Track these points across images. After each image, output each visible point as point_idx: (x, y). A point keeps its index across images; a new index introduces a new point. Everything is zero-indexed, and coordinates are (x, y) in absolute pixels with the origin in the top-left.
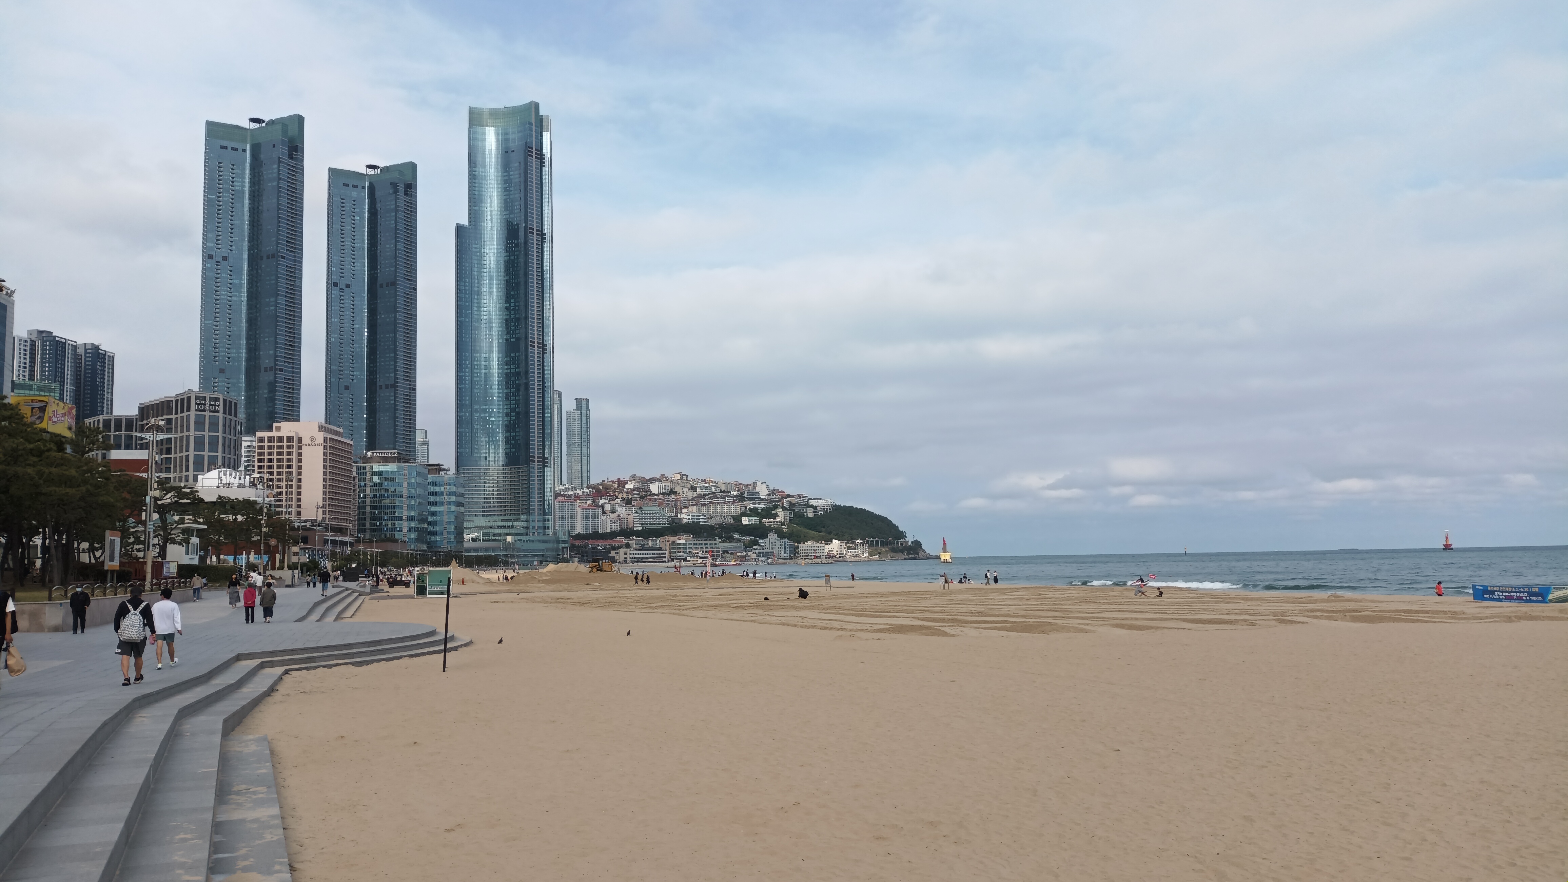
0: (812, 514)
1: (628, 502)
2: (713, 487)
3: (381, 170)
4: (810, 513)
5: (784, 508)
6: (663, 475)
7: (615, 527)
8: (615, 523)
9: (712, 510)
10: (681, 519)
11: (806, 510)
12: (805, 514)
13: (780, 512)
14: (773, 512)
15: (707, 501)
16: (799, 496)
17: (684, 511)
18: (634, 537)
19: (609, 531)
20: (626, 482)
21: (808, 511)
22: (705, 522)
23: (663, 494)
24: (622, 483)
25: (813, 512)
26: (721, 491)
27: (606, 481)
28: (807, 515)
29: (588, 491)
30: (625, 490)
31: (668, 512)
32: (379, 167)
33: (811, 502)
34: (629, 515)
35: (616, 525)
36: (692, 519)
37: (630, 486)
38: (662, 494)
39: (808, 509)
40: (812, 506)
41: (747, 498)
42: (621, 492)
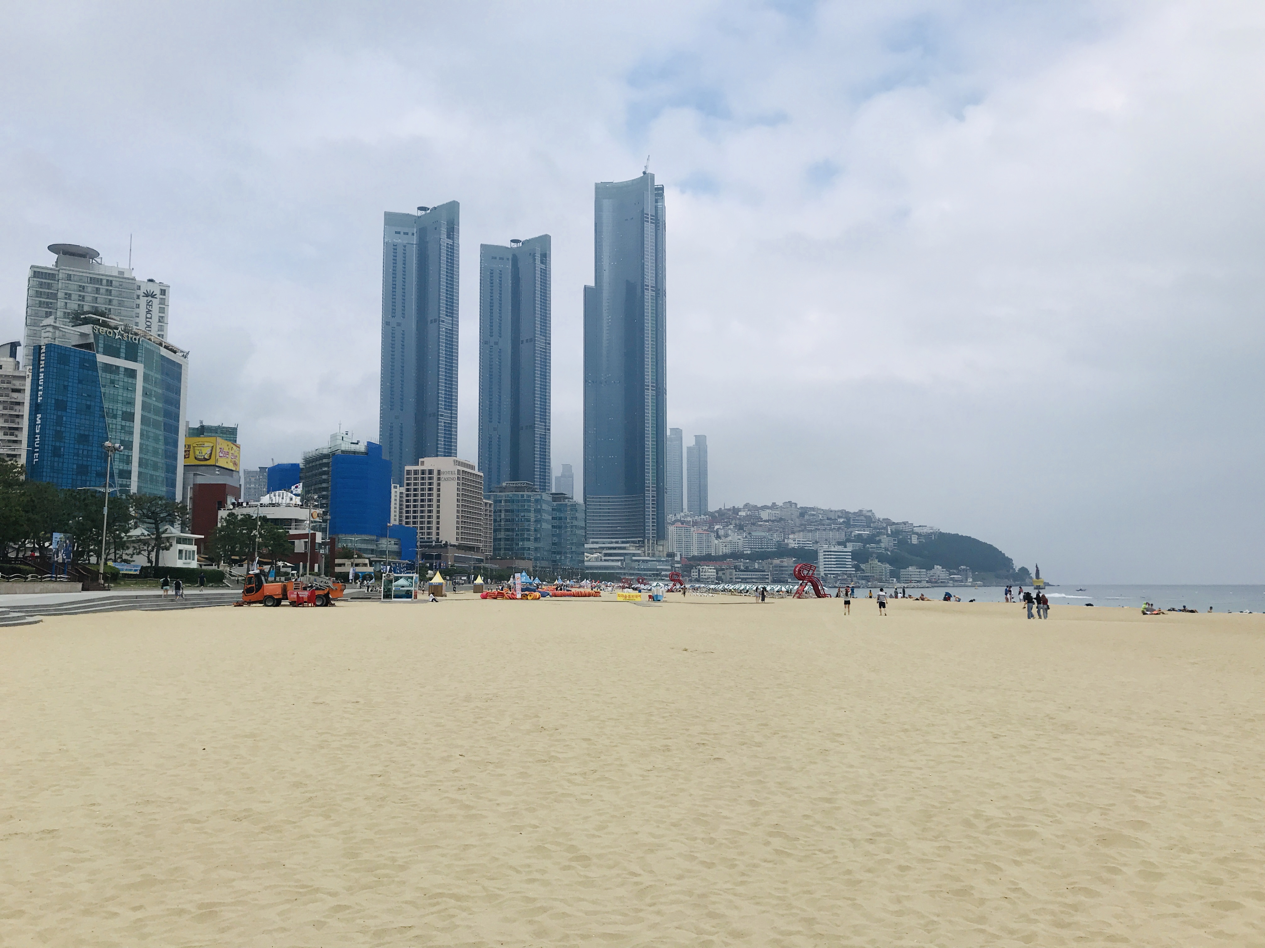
0: (916, 540)
1: (740, 528)
2: (820, 515)
3: (522, 243)
4: (915, 540)
5: (888, 535)
6: (774, 503)
7: (727, 550)
8: (726, 546)
9: (817, 536)
10: (787, 544)
11: (911, 537)
12: (909, 540)
13: (884, 538)
14: (878, 538)
15: (813, 528)
16: (905, 523)
17: (791, 536)
18: (742, 560)
19: (721, 554)
20: (739, 510)
21: (912, 538)
22: (811, 547)
23: (773, 521)
24: (736, 511)
25: (918, 539)
26: (828, 519)
27: (723, 509)
28: (911, 542)
29: (705, 517)
30: (738, 517)
31: (776, 537)
32: (521, 241)
33: (916, 530)
34: (740, 539)
35: (727, 548)
36: (798, 543)
37: (742, 514)
38: (771, 521)
39: (913, 536)
40: (917, 534)
41: (852, 525)
42: (735, 518)
